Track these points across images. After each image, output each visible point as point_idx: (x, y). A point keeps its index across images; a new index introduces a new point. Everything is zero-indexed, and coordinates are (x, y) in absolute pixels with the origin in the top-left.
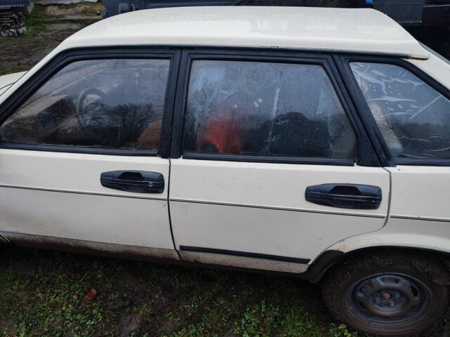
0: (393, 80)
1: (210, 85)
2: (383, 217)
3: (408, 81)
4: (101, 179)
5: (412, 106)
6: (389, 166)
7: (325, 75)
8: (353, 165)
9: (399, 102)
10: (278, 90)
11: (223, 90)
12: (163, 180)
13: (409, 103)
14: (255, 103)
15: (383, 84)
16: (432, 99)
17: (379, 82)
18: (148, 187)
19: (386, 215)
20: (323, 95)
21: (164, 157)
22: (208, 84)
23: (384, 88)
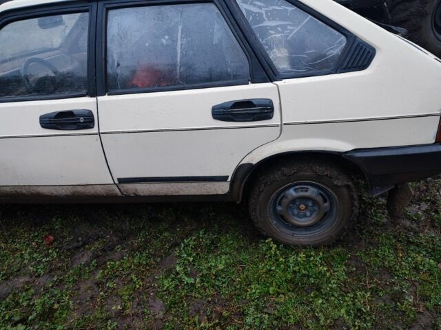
0: (271, 8)
1: (124, 29)
2: (278, 126)
3: (283, 7)
4: (40, 121)
5: (289, 27)
6: (277, 81)
7: (217, 10)
8: (248, 84)
9: (278, 26)
10: (180, 27)
11: (136, 32)
12: (93, 115)
13: (286, 25)
14: (163, 40)
15: (264, 12)
16: (304, 20)
17: (260, 11)
18: (80, 122)
19: (279, 123)
20: (216, 26)
21: (92, 96)
22: (122, 28)
23: (264, 16)
